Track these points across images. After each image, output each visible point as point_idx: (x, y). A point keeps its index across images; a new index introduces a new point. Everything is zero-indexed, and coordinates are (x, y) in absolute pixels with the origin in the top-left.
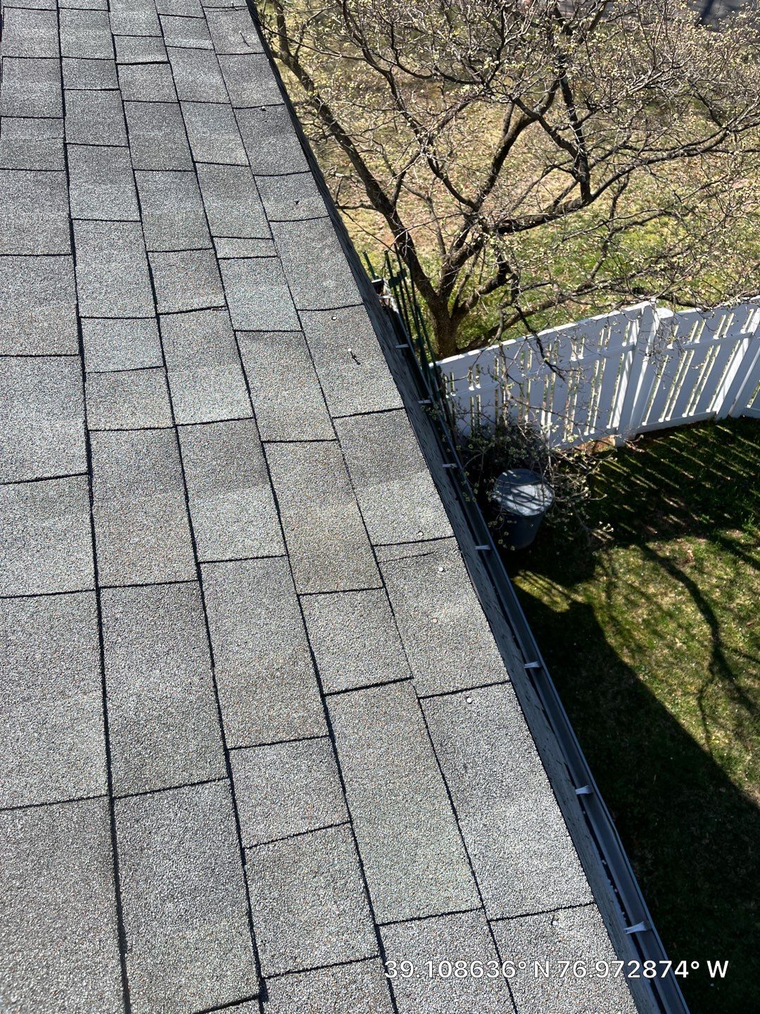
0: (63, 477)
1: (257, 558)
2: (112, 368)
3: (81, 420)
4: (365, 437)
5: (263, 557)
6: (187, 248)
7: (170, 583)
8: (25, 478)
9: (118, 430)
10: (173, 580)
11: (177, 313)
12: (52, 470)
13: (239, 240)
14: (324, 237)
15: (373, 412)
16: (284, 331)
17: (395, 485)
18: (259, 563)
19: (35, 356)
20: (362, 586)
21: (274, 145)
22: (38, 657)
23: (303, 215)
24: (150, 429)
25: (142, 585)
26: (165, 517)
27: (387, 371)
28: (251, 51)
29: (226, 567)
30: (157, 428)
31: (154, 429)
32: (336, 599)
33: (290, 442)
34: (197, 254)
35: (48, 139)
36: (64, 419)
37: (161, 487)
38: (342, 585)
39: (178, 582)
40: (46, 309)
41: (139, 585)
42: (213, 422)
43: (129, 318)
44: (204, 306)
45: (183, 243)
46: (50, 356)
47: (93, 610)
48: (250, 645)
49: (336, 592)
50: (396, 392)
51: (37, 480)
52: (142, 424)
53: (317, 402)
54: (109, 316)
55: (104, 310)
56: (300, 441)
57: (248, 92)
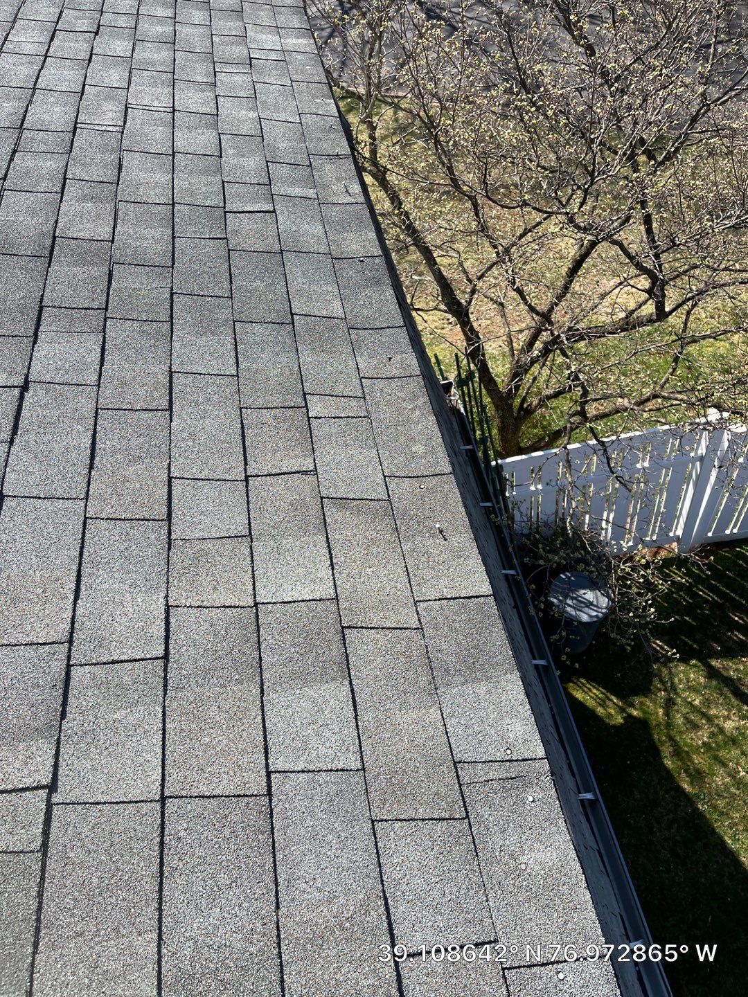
0: (139, 660)
1: (331, 770)
2: (198, 535)
3: (162, 595)
4: (450, 627)
5: (337, 770)
6: (280, 405)
7: (239, 796)
8: (103, 659)
9: (198, 607)
10: (242, 793)
11: (266, 476)
12: (129, 652)
13: (331, 398)
14: (416, 397)
15: (460, 598)
16: (371, 500)
17: (482, 688)
18: (333, 777)
19: (125, 520)
20: (443, 815)
21: (370, 297)
22: (95, 880)
23: (395, 373)
24: (231, 607)
25: (209, 797)
26: (239, 714)
27: (476, 550)
28: (353, 200)
29: (298, 779)
30: (238, 607)
31: (235, 607)
32: (414, 829)
33: (371, 628)
34: (289, 413)
35: (156, 288)
36: (146, 592)
37: (237, 677)
38: (422, 812)
39: (247, 796)
40: (140, 468)
41: (206, 797)
42: (294, 602)
43: (218, 480)
44: (293, 470)
45: (277, 400)
46: (139, 520)
47: (156, 826)
48: (319, 883)
49: (413, 820)
50: (485, 577)
51: (113, 662)
52: (223, 602)
53: (401, 583)
54: (200, 477)
55: (195, 471)
56: (382, 628)
57: (347, 242)
